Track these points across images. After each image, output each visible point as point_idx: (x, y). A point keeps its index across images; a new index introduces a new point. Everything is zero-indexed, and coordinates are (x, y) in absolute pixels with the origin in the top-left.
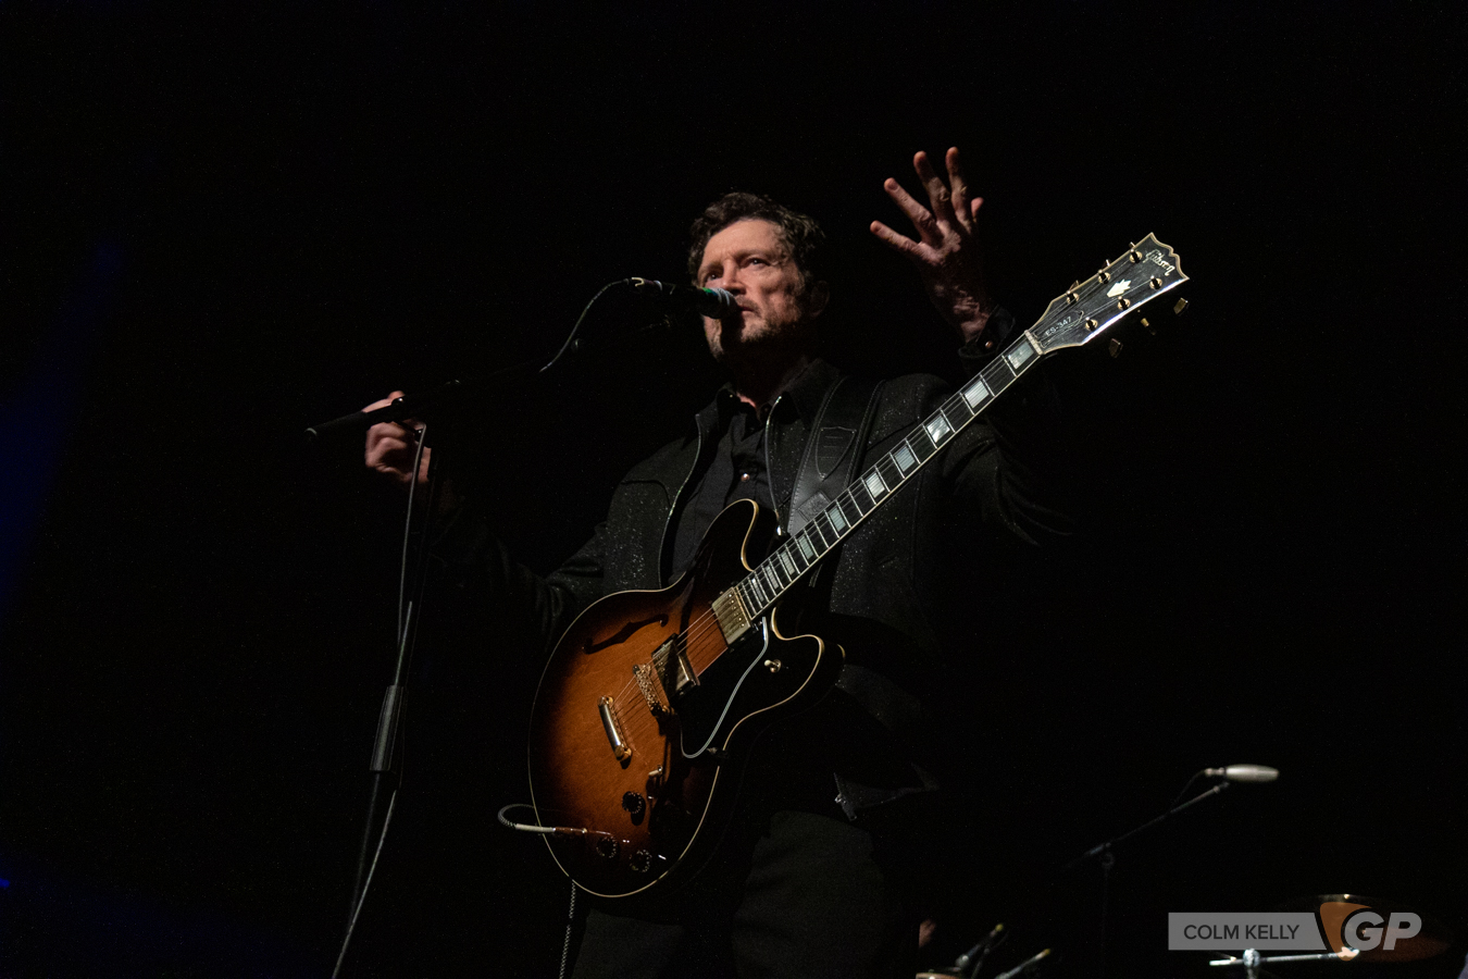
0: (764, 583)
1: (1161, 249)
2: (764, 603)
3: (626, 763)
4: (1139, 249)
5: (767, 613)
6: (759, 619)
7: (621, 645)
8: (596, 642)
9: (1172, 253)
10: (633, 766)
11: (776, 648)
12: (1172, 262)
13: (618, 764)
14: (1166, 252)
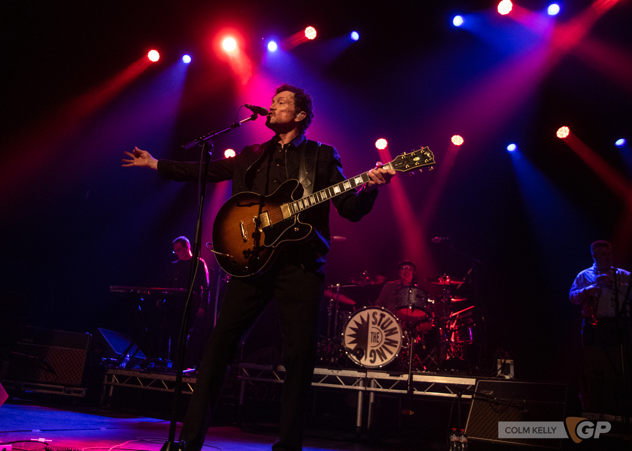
0: (298, 205)
1: (430, 152)
2: (297, 211)
3: (245, 241)
4: (424, 150)
5: (297, 214)
6: (294, 215)
7: (248, 208)
8: (241, 204)
9: (432, 154)
10: (247, 243)
11: (297, 225)
12: (432, 156)
13: (243, 241)
14: (431, 153)
